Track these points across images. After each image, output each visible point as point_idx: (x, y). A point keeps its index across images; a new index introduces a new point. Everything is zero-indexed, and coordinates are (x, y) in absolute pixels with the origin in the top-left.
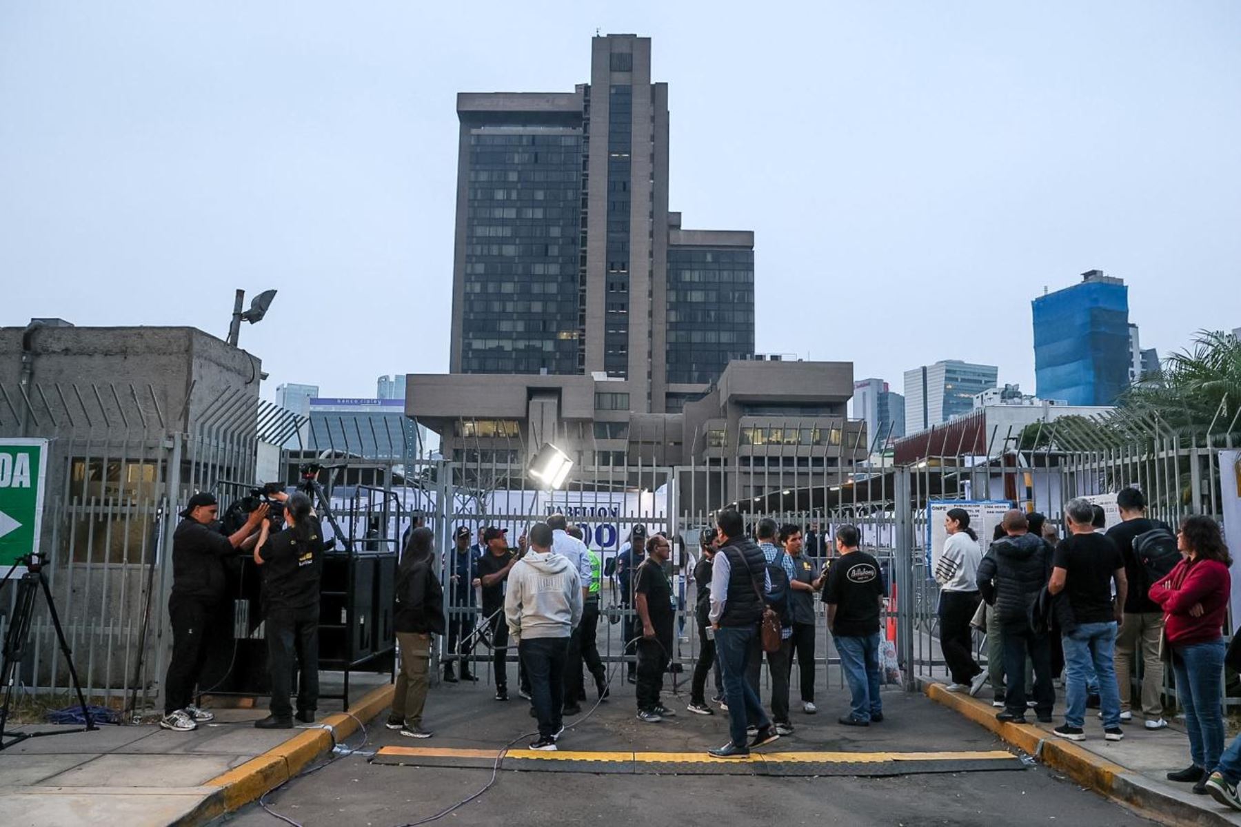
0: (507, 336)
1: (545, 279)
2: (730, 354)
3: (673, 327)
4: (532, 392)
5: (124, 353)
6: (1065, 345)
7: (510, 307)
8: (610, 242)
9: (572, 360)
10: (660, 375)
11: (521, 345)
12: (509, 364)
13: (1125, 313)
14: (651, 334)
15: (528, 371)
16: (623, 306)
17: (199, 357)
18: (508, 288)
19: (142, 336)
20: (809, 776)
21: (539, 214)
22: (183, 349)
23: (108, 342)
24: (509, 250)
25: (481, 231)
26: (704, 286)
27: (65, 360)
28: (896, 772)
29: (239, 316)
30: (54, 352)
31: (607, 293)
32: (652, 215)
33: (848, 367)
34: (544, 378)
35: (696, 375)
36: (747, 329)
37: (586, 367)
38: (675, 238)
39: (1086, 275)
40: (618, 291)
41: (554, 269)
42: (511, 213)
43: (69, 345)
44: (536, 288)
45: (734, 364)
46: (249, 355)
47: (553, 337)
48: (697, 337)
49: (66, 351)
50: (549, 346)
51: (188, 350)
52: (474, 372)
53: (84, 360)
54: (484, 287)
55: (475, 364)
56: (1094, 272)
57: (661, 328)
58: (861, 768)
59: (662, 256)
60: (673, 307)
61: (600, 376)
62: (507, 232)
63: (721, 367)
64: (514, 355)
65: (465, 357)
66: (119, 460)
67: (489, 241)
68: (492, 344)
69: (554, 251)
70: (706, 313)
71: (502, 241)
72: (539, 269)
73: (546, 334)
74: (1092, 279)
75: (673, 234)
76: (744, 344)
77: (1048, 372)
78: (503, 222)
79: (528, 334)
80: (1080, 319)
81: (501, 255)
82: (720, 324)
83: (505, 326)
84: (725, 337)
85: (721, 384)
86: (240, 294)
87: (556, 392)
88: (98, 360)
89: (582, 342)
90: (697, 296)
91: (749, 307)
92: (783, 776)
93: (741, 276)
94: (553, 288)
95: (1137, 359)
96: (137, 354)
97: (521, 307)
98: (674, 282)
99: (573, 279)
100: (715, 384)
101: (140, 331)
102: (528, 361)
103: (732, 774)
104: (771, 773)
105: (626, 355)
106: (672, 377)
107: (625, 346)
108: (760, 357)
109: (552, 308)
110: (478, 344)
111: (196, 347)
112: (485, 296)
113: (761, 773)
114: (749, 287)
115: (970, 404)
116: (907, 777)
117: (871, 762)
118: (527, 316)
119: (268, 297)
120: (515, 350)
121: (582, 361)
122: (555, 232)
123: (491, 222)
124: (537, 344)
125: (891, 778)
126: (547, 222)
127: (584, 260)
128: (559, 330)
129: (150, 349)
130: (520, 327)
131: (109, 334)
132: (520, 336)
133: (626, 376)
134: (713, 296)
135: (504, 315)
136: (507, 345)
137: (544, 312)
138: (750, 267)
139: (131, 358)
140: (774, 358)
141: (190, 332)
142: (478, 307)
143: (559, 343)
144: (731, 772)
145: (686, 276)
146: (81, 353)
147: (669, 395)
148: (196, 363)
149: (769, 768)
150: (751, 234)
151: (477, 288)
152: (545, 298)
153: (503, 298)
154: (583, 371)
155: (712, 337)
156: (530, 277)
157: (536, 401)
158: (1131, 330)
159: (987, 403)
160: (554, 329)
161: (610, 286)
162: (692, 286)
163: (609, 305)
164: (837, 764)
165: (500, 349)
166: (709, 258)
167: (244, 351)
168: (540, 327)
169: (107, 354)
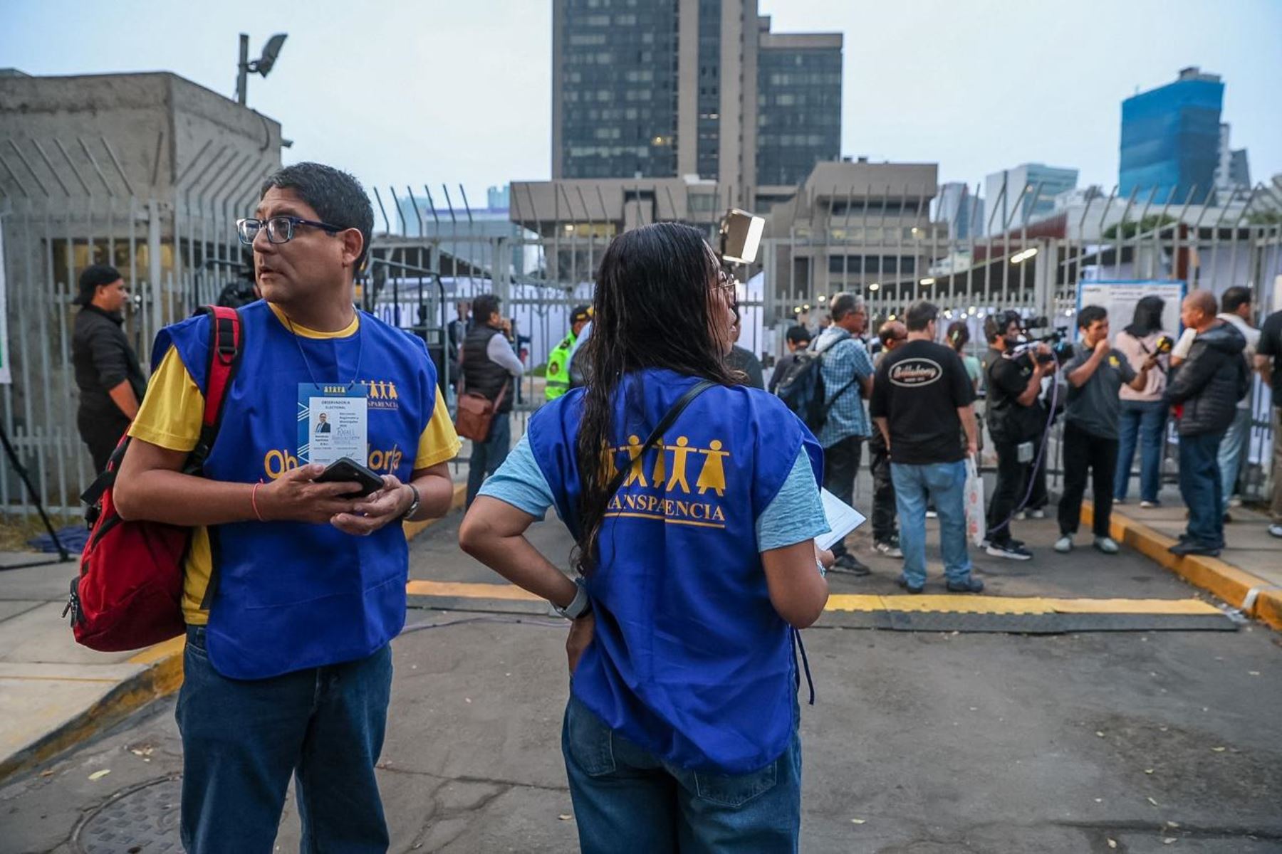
0: (604, 143)
1: (639, 86)
2: (817, 157)
3: (763, 131)
4: (629, 196)
5: (92, 107)
6: (1150, 147)
7: (606, 115)
8: (701, 47)
9: (666, 164)
10: (750, 180)
11: (618, 151)
12: (606, 170)
13: (1218, 111)
14: (741, 138)
15: (624, 176)
16: (715, 111)
17: (184, 110)
18: (604, 96)
19: (109, 85)
20: (946, 632)
21: (631, 20)
22: (160, 100)
23: (71, 94)
24: (604, 58)
25: (577, 40)
26: (792, 89)
27: (22, 119)
28: (1061, 629)
29: (244, 67)
30: (9, 109)
31: (699, 100)
32: (742, 18)
33: (932, 169)
34: (639, 182)
35: (784, 177)
36: (834, 132)
37: (680, 170)
38: (766, 42)
39: (1183, 73)
40: (709, 95)
41: (647, 76)
42: (604, 21)
43: (26, 99)
44: (631, 95)
45: (821, 166)
46: (262, 117)
47: (648, 143)
48: (785, 140)
49: (24, 108)
50: (643, 152)
51: (168, 101)
52: (573, 177)
53: (46, 118)
54: (581, 97)
55: (574, 171)
56: (1190, 70)
57: (751, 132)
58: (1013, 621)
59: (752, 59)
60: (763, 110)
61: (692, 179)
62: (601, 39)
63: (808, 169)
64: (611, 161)
65: (565, 164)
66: (126, 241)
67: (584, 49)
68: (590, 151)
69: (647, 57)
70: (795, 117)
71: (597, 49)
72: (633, 77)
73: (640, 139)
74: (1188, 77)
75: (763, 37)
76: (831, 148)
77: (1131, 174)
78: (597, 30)
79: (623, 141)
80: (1169, 119)
81: (596, 64)
82: (808, 128)
83: (602, 133)
84: (814, 140)
85: (808, 186)
86: (244, 39)
87: (650, 195)
88: (62, 118)
89: (675, 147)
90: (786, 100)
91: (836, 110)
92: (913, 631)
93: (830, 79)
94: (646, 95)
95: (1225, 160)
96: (107, 108)
97: (616, 114)
98: (764, 86)
99: (665, 85)
100: (802, 186)
101: (107, 80)
102: (624, 166)
103: (844, 628)
104: (895, 627)
105: (717, 161)
106: (761, 181)
107: (715, 151)
108: (847, 159)
109: (646, 114)
110: (577, 152)
111: (178, 97)
112: (582, 105)
113: (882, 626)
114: (837, 90)
115: (1050, 206)
116: (1076, 636)
117: (1026, 614)
118: (623, 123)
119: (276, 43)
120: (612, 156)
121: (675, 166)
122: (648, 38)
123: (586, 30)
124: (632, 150)
125: (1055, 638)
126: (639, 29)
127: (676, 66)
128: (654, 135)
129: (122, 102)
130: (616, 133)
131: (71, 85)
132: (617, 143)
133: (717, 179)
134: (802, 99)
135: (600, 123)
136: (604, 152)
137: (639, 118)
138: (838, 69)
139: (101, 114)
140: (862, 160)
141: (167, 78)
142: (576, 115)
143: (653, 149)
144: (845, 624)
145: (776, 79)
146: (42, 109)
147: (759, 198)
148: (180, 119)
149: (893, 619)
150: (839, 36)
151: (574, 97)
152: (639, 104)
153: (600, 106)
154: (676, 176)
155: (800, 140)
156: (623, 85)
157: (632, 204)
158: (1223, 130)
159: (1068, 203)
160: (648, 133)
161: (702, 91)
162: (782, 90)
163: (701, 110)
164: (981, 616)
165: (597, 156)
166: (799, 61)
167: (254, 111)
168: (637, 134)
169: (72, 109)
